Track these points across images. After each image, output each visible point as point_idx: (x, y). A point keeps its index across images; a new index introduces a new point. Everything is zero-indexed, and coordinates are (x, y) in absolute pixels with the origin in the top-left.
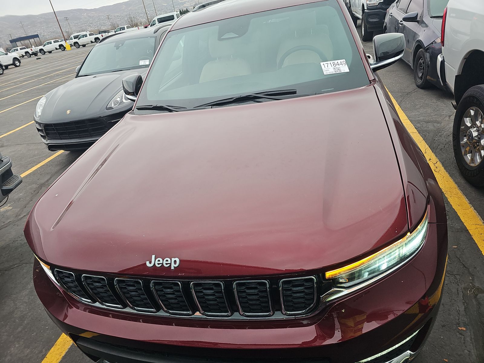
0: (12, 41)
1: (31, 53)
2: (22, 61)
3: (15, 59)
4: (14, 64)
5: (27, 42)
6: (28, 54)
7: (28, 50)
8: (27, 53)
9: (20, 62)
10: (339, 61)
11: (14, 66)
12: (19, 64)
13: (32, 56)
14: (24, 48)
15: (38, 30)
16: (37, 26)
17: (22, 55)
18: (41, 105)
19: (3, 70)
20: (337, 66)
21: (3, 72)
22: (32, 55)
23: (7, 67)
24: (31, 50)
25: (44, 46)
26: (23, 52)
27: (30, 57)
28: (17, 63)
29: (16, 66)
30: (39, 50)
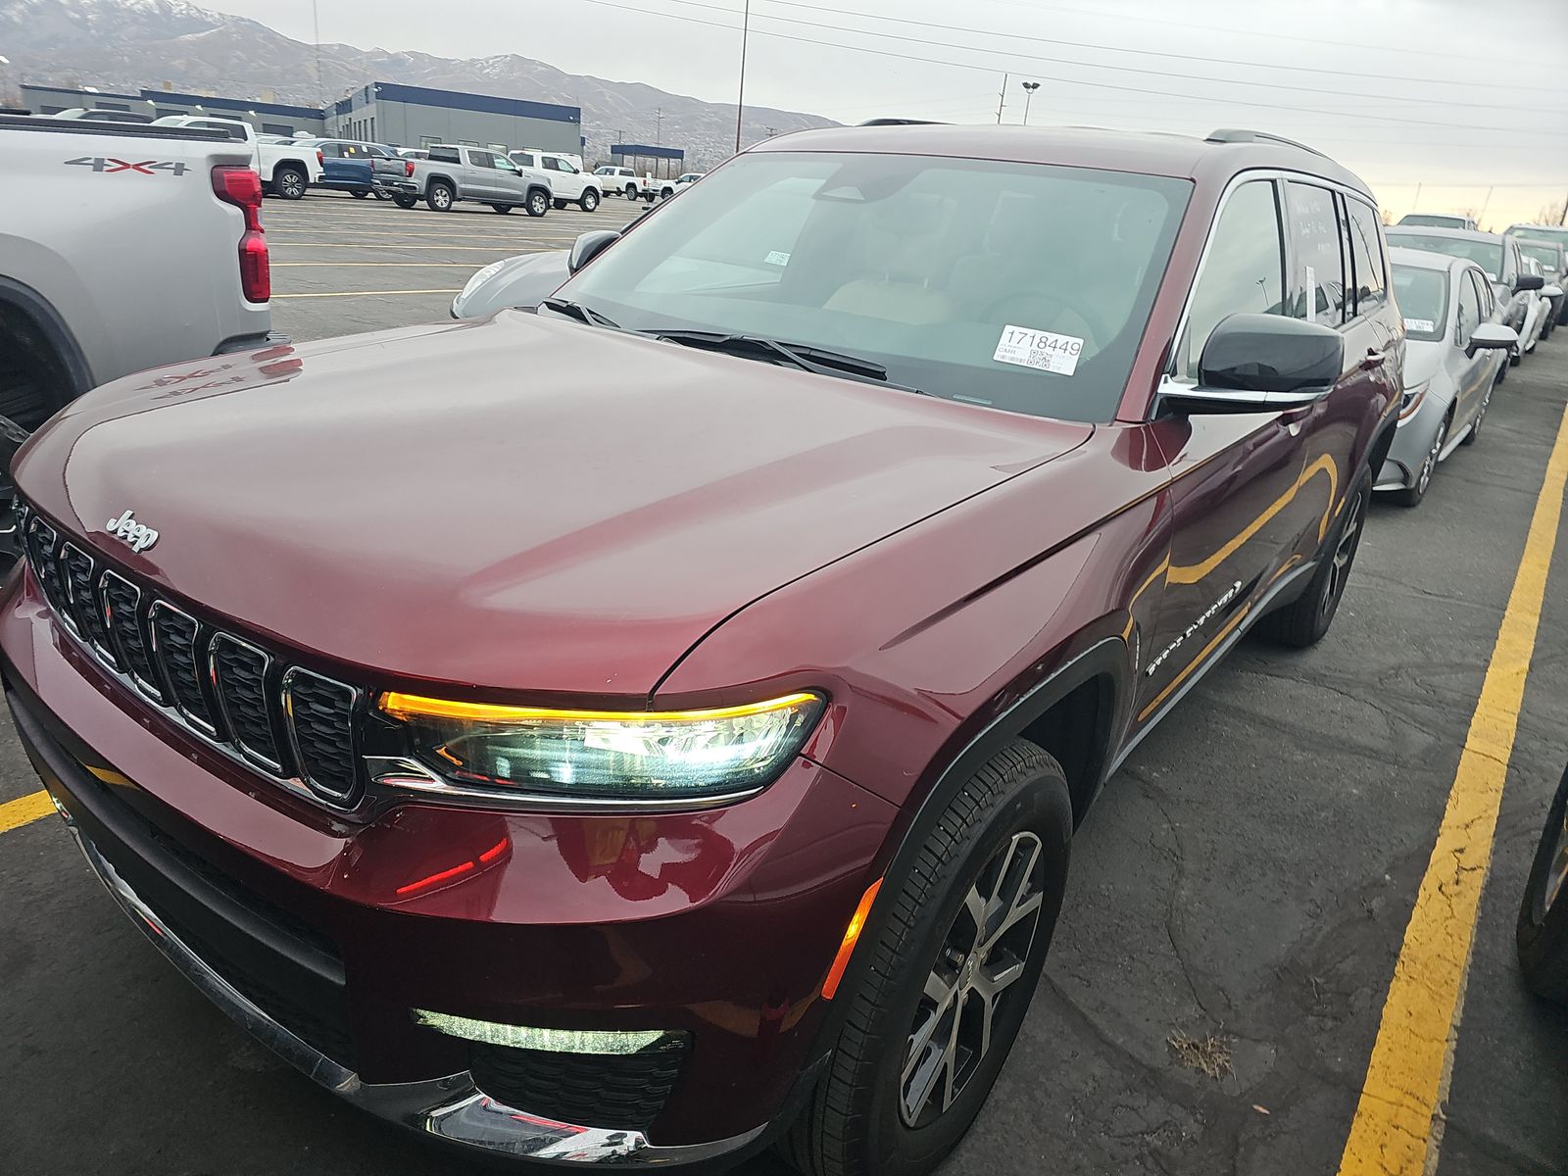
0: (615, 149)
1: (639, 191)
2: (603, 201)
3: (591, 190)
4: (581, 202)
5: (650, 161)
6: (631, 190)
7: (638, 181)
8: (632, 186)
9: (597, 203)
10: (1062, 339)
11: (578, 207)
12: (593, 205)
13: (638, 198)
14: (630, 174)
15: (693, 142)
16: (695, 130)
17: (618, 188)
18: (483, 275)
19: (548, 207)
20: (1048, 350)
21: (545, 212)
22: (641, 195)
23: (561, 204)
24: (645, 183)
25: (677, 183)
26: (623, 182)
27: (634, 199)
28: (590, 202)
29: (585, 209)
30: (661, 189)
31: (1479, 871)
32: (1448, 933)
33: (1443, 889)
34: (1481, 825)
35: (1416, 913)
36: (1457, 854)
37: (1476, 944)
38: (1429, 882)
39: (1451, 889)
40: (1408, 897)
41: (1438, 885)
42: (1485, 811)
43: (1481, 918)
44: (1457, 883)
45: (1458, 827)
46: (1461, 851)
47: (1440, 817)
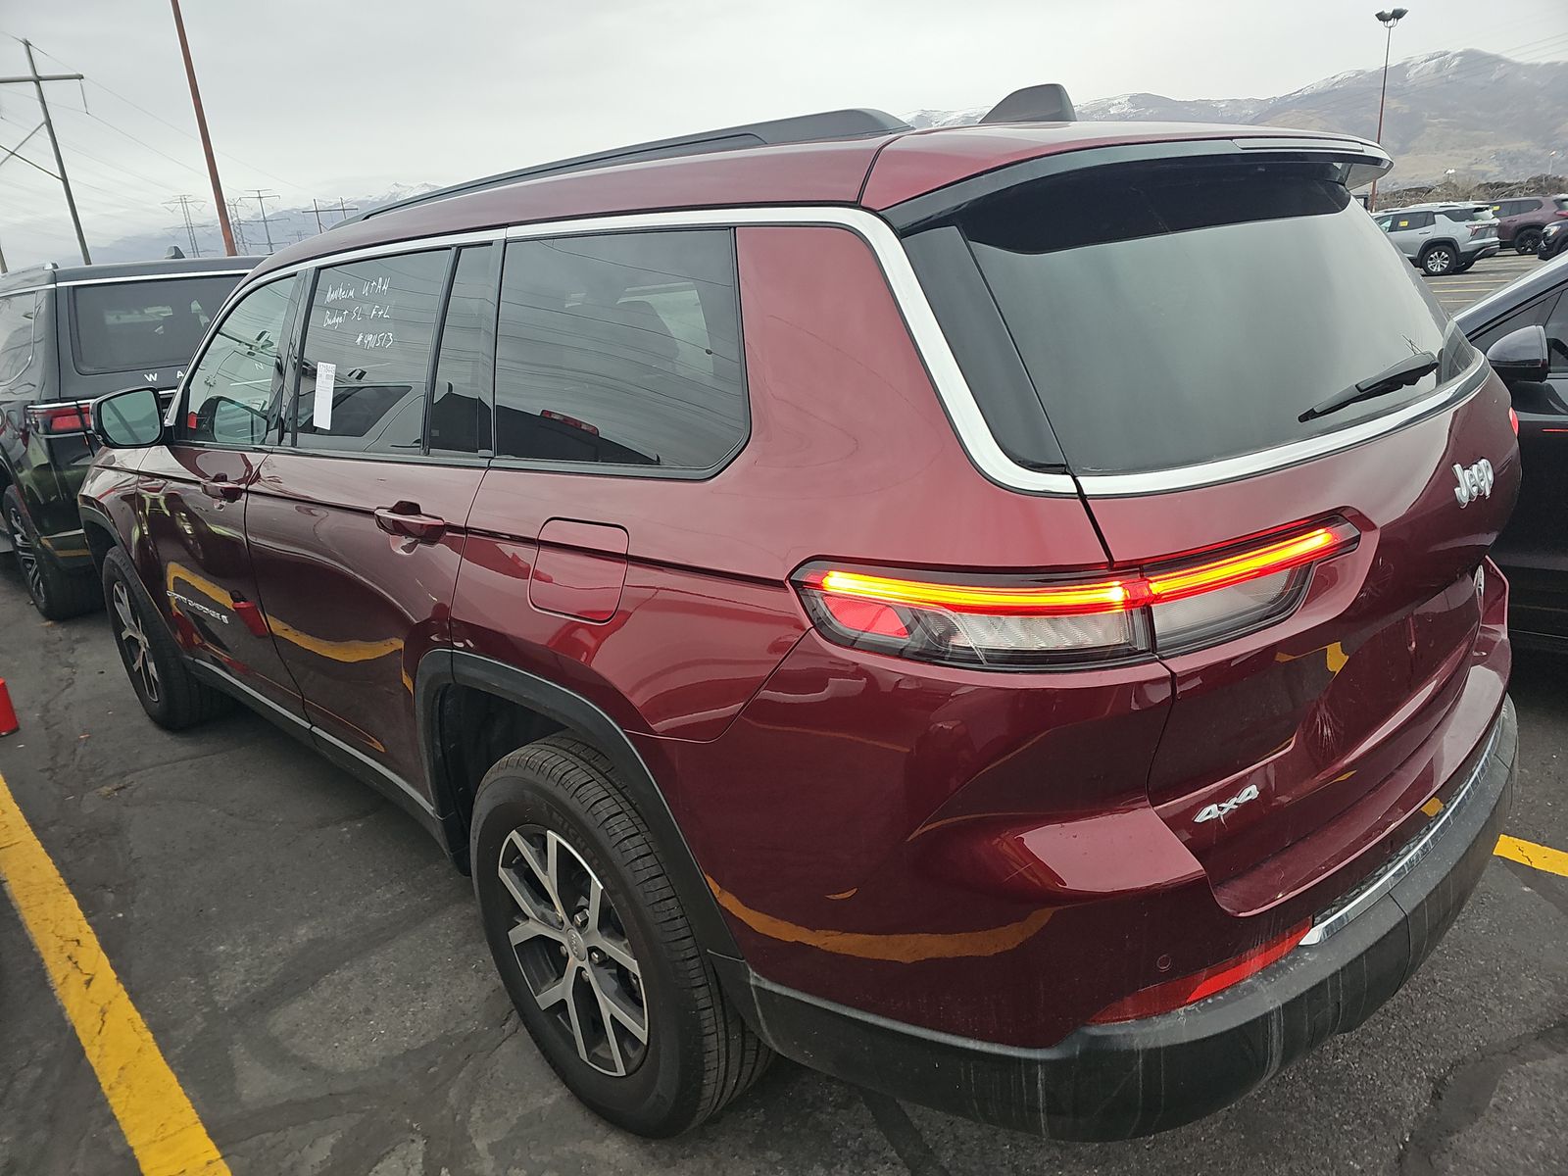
31: (60, 981)
32: (47, 920)
33: (76, 943)
34: (93, 1025)
35: (80, 914)
36: (88, 977)
37: (23, 929)
38: (91, 940)
39: (71, 947)
40: (94, 919)
41: (81, 944)
42: (101, 1046)
43: (33, 947)
44: (70, 958)
45: (110, 1003)
46: (88, 983)
47: (134, 997)
